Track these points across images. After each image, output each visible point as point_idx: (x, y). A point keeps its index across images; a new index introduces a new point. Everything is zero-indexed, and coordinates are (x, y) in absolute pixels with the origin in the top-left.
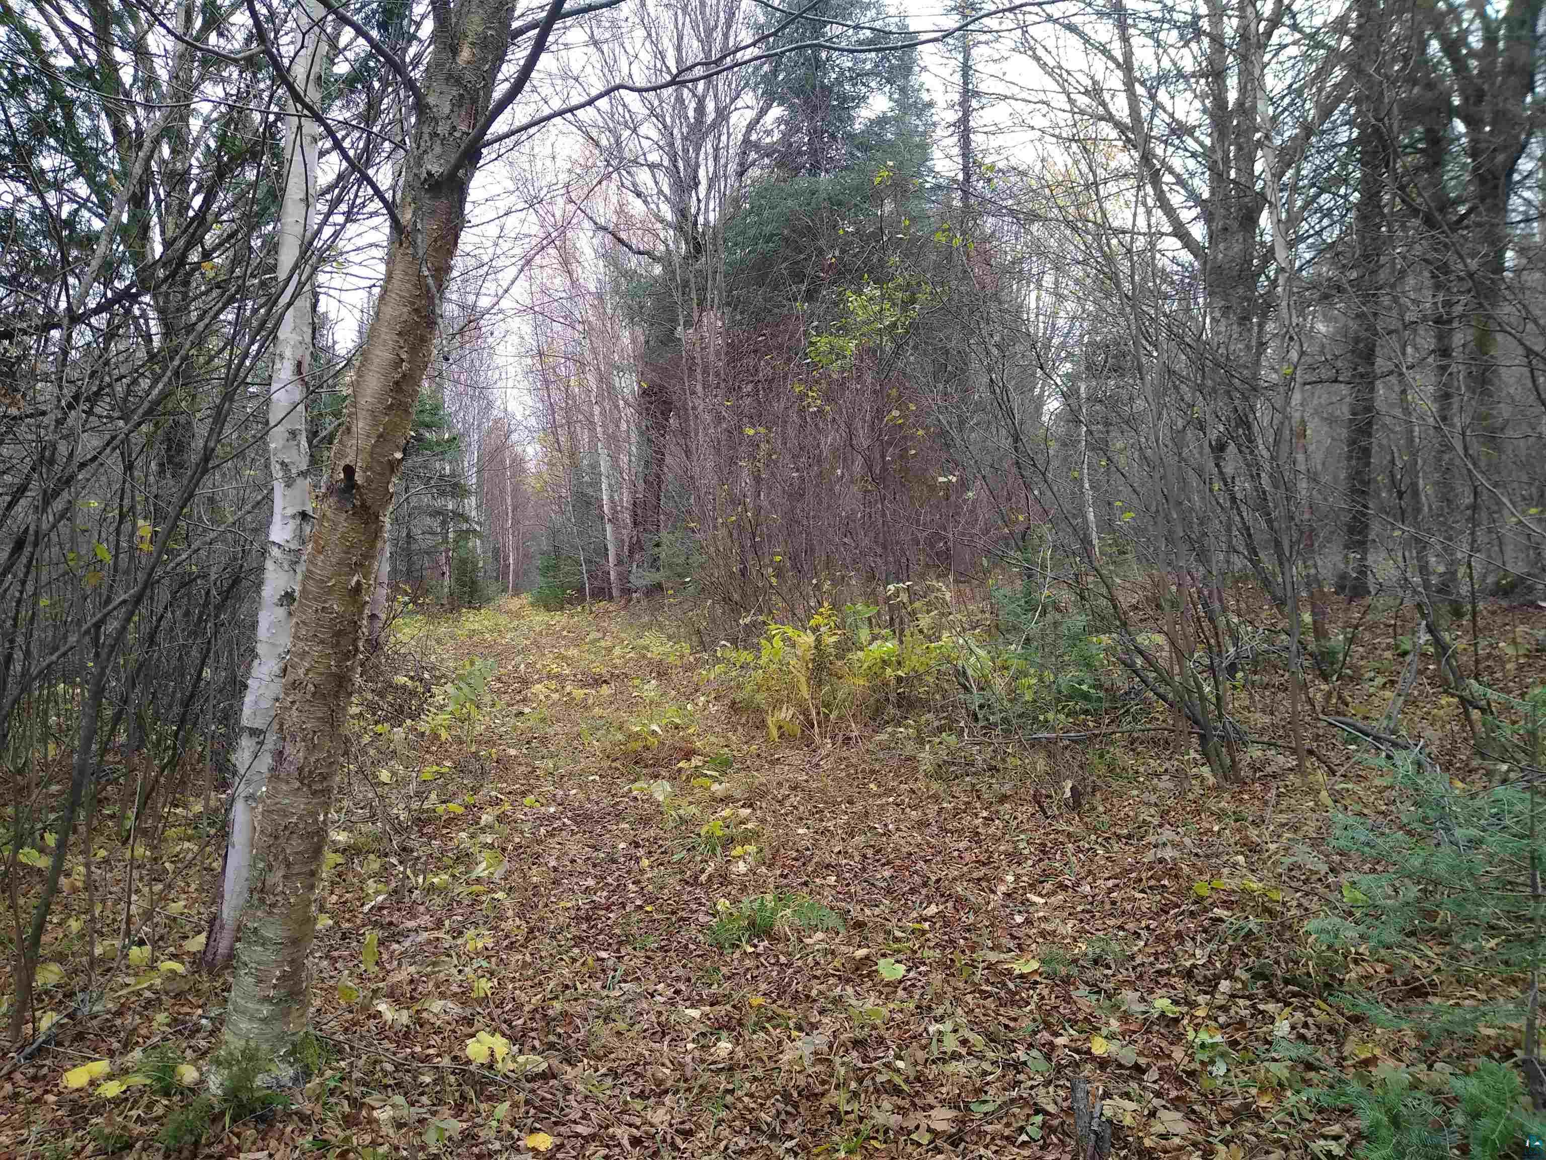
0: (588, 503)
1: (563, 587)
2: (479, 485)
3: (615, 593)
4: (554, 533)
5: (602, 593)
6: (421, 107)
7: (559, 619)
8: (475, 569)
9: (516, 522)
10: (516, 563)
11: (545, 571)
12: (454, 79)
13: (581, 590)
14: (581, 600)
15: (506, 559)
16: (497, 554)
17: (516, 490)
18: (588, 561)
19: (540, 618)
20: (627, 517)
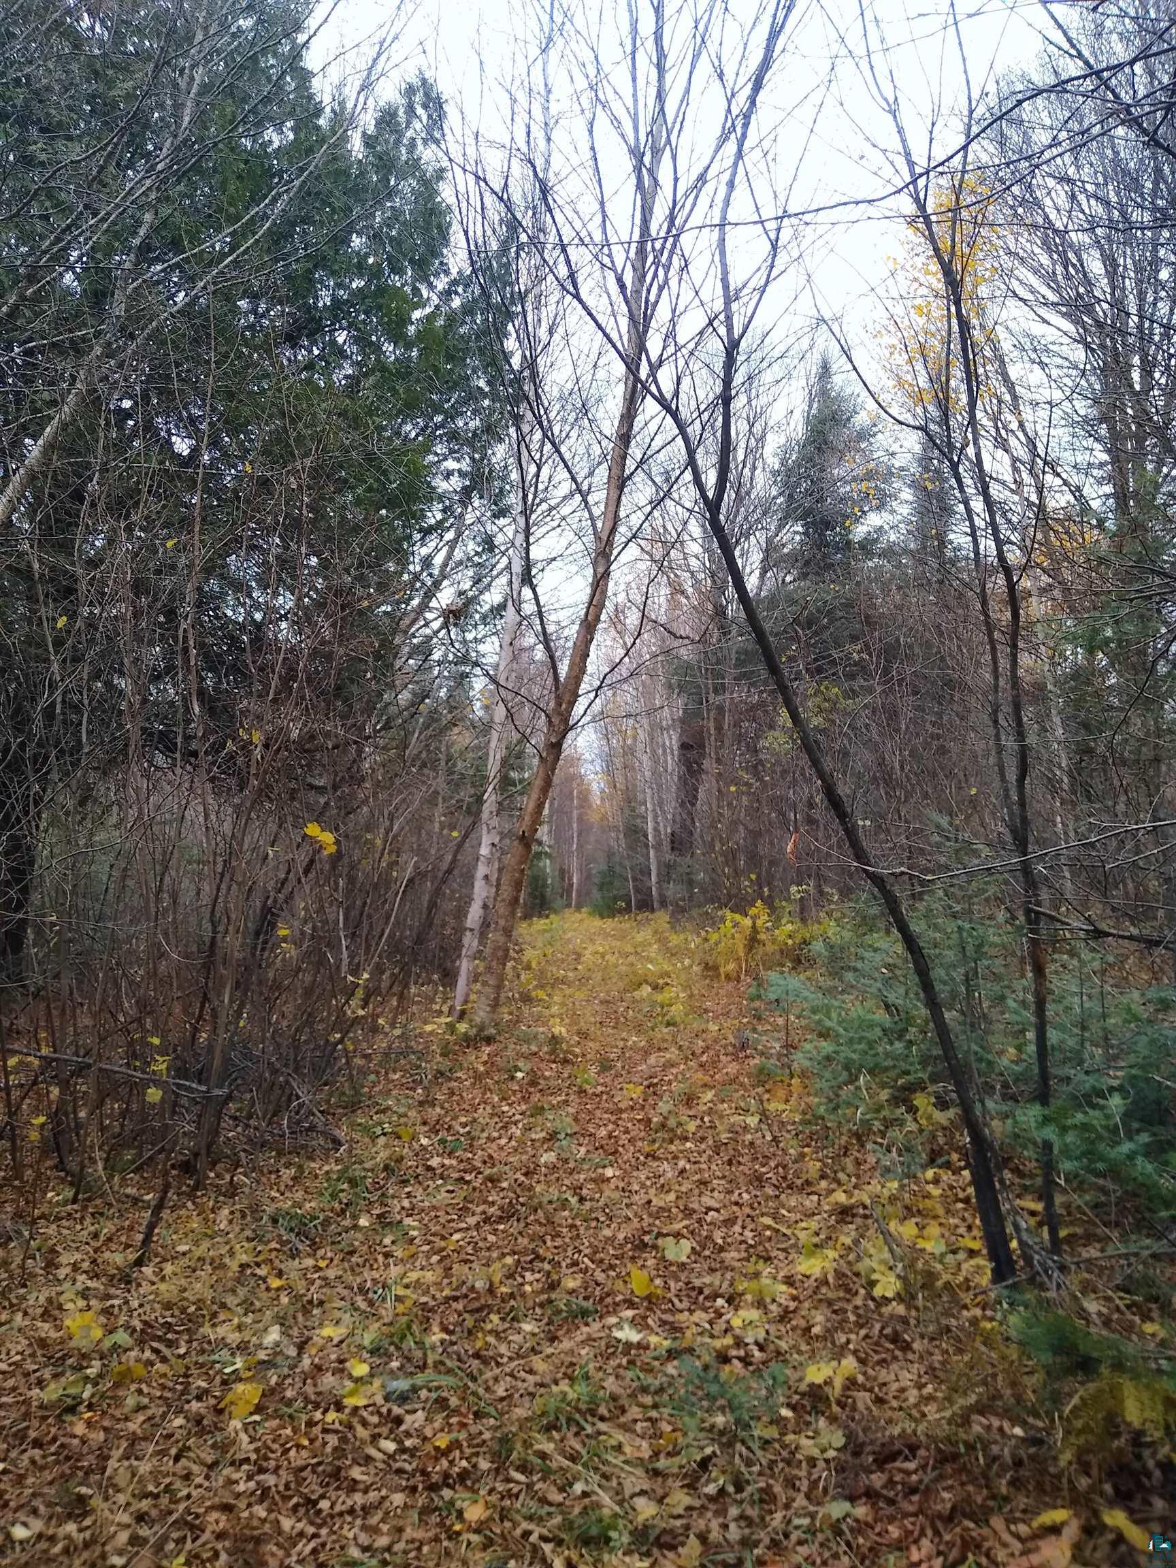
0: (636, 832)
1: (615, 899)
2: (551, 816)
3: (656, 905)
4: (610, 855)
5: (645, 905)
6: (550, 722)
7: (609, 924)
8: (545, 885)
9: (580, 846)
10: (579, 885)
11: (601, 887)
12: (560, 714)
13: (629, 903)
14: (628, 910)
15: (570, 879)
16: (563, 873)
17: (580, 819)
18: (635, 879)
19: (597, 923)
20: (666, 845)
